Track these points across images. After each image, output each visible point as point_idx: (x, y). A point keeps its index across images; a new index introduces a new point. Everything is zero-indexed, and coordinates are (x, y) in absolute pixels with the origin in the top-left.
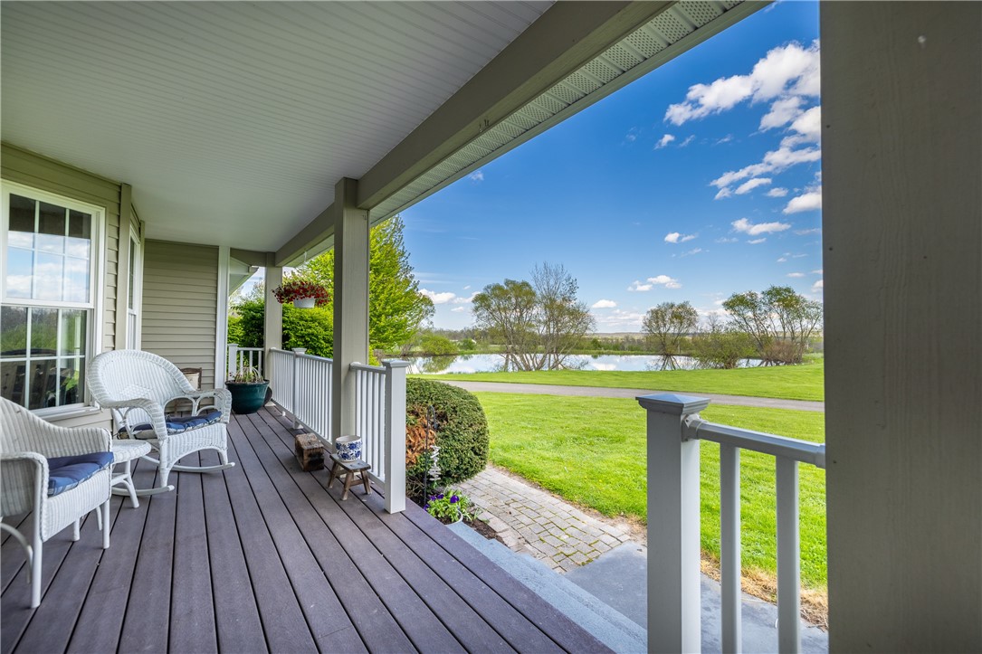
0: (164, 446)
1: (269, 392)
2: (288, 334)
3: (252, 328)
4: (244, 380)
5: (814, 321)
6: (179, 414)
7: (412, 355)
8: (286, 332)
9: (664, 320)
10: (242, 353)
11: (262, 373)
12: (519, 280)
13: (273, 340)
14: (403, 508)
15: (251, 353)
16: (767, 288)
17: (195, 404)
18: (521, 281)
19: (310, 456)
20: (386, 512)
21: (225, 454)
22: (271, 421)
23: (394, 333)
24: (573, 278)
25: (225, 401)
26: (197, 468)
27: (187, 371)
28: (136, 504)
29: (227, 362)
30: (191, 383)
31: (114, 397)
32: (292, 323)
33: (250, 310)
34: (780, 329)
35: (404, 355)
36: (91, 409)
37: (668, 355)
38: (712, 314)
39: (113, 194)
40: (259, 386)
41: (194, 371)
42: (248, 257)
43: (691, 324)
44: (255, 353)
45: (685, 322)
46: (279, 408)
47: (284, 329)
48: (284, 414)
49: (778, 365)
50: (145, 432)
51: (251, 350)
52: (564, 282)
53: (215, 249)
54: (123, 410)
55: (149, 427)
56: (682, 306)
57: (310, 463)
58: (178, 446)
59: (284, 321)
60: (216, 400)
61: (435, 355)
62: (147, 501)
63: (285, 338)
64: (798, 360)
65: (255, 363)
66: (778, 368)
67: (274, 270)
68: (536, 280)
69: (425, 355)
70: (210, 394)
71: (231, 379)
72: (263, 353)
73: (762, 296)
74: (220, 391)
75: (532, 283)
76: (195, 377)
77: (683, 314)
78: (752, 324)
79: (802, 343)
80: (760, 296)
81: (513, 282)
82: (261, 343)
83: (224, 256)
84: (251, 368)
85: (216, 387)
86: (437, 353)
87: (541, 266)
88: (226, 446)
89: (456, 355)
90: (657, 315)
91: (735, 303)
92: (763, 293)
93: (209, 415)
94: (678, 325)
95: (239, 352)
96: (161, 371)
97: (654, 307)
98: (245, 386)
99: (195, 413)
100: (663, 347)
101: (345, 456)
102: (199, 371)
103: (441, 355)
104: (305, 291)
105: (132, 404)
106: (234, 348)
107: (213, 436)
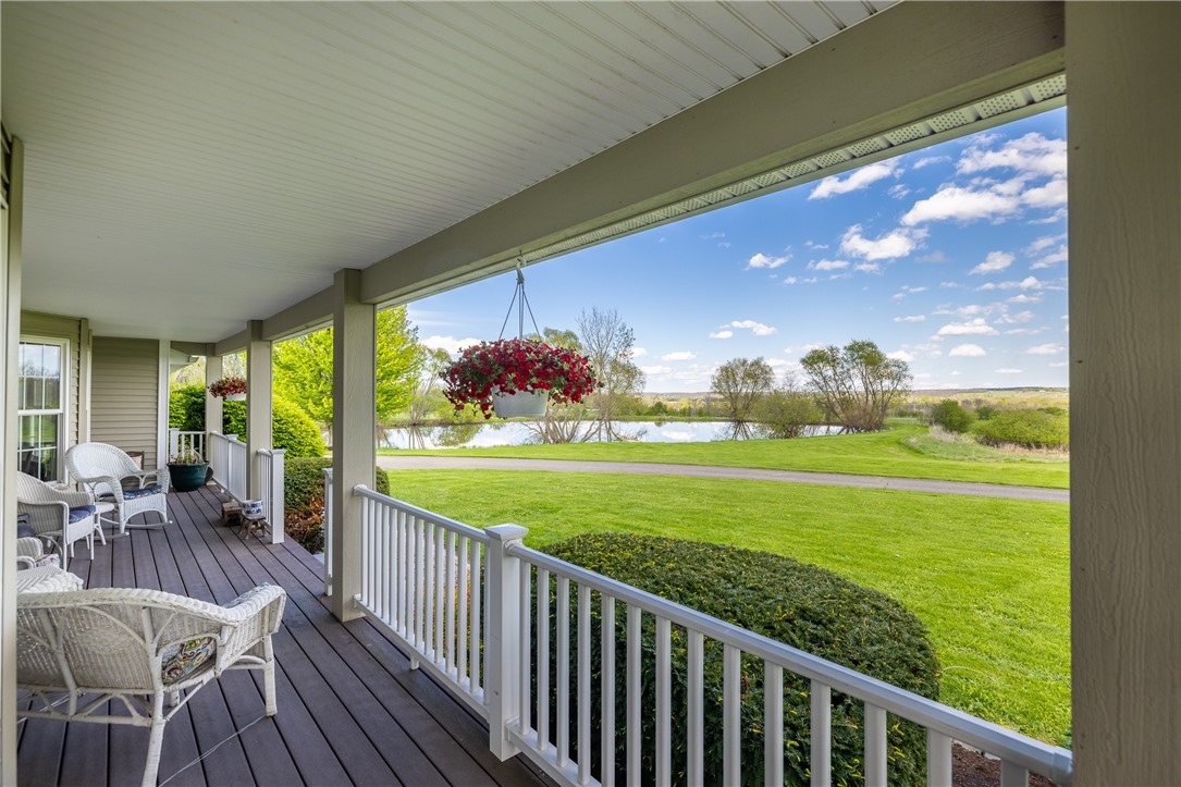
0: (121, 506)
1: (210, 472)
2: (229, 418)
3: (192, 414)
4: (185, 462)
5: (896, 382)
6: (131, 486)
7: (424, 424)
8: (227, 416)
9: (735, 381)
10: (183, 437)
11: (204, 455)
12: (562, 329)
13: (214, 424)
14: (282, 541)
15: (192, 437)
16: (848, 343)
17: (142, 481)
18: (564, 331)
19: (230, 516)
20: (271, 543)
21: (165, 515)
22: (210, 497)
23: (386, 400)
24: (628, 327)
25: (165, 480)
26: (144, 526)
27: (133, 454)
28: (105, 543)
29: (169, 444)
30: (136, 463)
31: (85, 475)
32: (233, 407)
33: (192, 395)
34: (861, 389)
35: (414, 425)
36: (63, 485)
37: (739, 422)
38: (788, 373)
39: (74, 327)
40: (199, 466)
41: (137, 454)
42: (187, 349)
43: (766, 384)
44: (197, 437)
45: (761, 382)
46: (219, 486)
47: (224, 413)
48: (223, 491)
49: (859, 431)
50: (107, 497)
51: (192, 433)
52: (618, 333)
53: (156, 343)
54: (92, 484)
55: (112, 495)
56: (757, 363)
57: (229, 521)
58: (131, 507)
59: (224, 406)
60: (158, 478)
61: (453, 424)
62: (112, 542)
63: (226, 421)
64: (879, 426)
65: (197, 445)
66: (858, 435)
67: (215, 360)
68: (583, 329)
69: (443, 424)
70: (153, 473)
71: (172, 460)
72: (204, 436)
73: (844, 351)
74: (161, 470)
75: (578, 334)
76: (139, 459)
77: (757, 372)
78: (832, 384)
79: (885, 407)
80: (842, 351)
81: (554, 332)
82: (202, 427)
83: (164, 349)
84: (193, 451)
85: (159, 467)
86: (456, 422)
87: (589, 312)
88: (165, 509)
89: (481, 423)
90: (728, 373)
91: (814, 360)
92: (845, 348)
93: (153, 488)
94: (752, 386)
95: (180, 435)
96: (115, 457)
97: (724, 363)
98: (186, 466)
99: (142, 487)
100: (737, 412)
101: (248, 512)
102: (141, 454)
103: (461, 424)
104: (235, 387)
105: (99, 480)
106: (175, 433)
107: (156, 502)
